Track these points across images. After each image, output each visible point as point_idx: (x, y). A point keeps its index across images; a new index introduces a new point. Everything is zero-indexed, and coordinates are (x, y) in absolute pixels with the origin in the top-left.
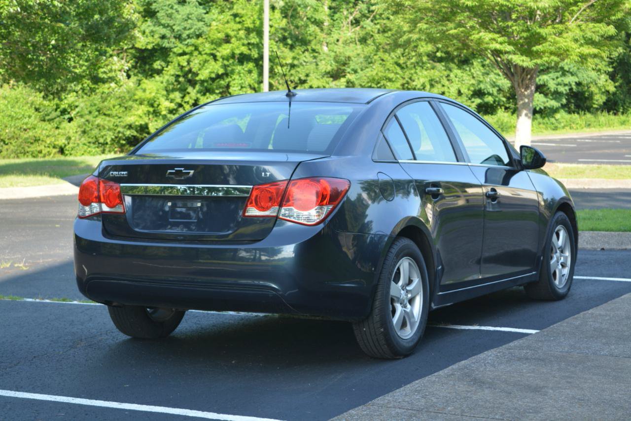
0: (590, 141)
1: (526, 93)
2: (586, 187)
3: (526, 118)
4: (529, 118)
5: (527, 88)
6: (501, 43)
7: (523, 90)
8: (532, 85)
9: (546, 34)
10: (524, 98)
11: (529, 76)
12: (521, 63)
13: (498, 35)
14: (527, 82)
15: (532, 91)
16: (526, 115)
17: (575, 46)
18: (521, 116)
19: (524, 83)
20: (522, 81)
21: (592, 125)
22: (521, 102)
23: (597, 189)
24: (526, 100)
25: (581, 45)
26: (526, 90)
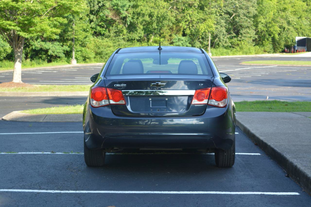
0: (9, 74)
1: (19, 50)
2: (59, 96)
3: (19, 63)
4: (20, 62)
5: (20, 48)
6: (14, 26)
7: (18, 49)
8: (22, 47)
9: (37, 22)
10: (18, 53)
11: (21, 43)
12: (24, 36)
13: (12, 22)
14: (20, 45)
15: (22, 49)
16: (19, 61)
17: (48, 28)
18: (16, 61)
19: (18, 45)
20: (18, 44)
21: (3, 66)
22: (17, 55)
23: (64, 96)
24: (19, 54)
25: (52, 28)
26: (19, 49)
